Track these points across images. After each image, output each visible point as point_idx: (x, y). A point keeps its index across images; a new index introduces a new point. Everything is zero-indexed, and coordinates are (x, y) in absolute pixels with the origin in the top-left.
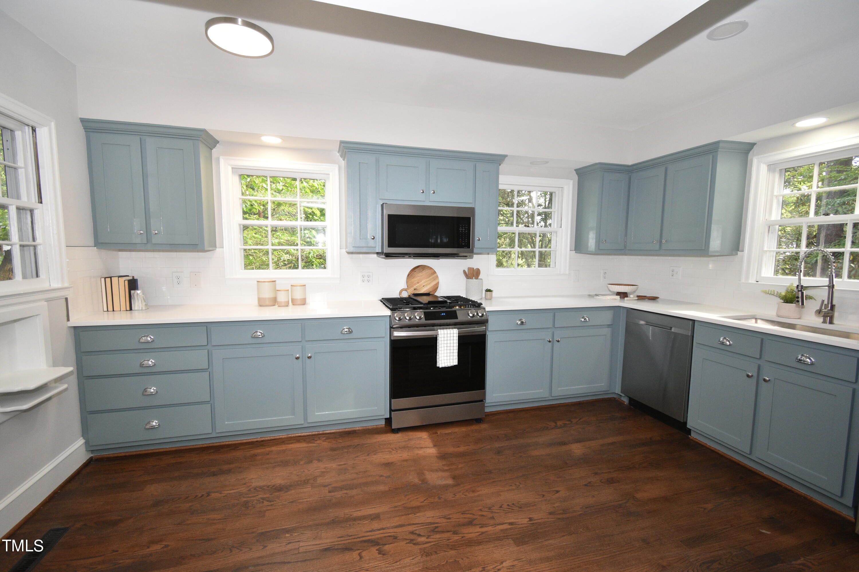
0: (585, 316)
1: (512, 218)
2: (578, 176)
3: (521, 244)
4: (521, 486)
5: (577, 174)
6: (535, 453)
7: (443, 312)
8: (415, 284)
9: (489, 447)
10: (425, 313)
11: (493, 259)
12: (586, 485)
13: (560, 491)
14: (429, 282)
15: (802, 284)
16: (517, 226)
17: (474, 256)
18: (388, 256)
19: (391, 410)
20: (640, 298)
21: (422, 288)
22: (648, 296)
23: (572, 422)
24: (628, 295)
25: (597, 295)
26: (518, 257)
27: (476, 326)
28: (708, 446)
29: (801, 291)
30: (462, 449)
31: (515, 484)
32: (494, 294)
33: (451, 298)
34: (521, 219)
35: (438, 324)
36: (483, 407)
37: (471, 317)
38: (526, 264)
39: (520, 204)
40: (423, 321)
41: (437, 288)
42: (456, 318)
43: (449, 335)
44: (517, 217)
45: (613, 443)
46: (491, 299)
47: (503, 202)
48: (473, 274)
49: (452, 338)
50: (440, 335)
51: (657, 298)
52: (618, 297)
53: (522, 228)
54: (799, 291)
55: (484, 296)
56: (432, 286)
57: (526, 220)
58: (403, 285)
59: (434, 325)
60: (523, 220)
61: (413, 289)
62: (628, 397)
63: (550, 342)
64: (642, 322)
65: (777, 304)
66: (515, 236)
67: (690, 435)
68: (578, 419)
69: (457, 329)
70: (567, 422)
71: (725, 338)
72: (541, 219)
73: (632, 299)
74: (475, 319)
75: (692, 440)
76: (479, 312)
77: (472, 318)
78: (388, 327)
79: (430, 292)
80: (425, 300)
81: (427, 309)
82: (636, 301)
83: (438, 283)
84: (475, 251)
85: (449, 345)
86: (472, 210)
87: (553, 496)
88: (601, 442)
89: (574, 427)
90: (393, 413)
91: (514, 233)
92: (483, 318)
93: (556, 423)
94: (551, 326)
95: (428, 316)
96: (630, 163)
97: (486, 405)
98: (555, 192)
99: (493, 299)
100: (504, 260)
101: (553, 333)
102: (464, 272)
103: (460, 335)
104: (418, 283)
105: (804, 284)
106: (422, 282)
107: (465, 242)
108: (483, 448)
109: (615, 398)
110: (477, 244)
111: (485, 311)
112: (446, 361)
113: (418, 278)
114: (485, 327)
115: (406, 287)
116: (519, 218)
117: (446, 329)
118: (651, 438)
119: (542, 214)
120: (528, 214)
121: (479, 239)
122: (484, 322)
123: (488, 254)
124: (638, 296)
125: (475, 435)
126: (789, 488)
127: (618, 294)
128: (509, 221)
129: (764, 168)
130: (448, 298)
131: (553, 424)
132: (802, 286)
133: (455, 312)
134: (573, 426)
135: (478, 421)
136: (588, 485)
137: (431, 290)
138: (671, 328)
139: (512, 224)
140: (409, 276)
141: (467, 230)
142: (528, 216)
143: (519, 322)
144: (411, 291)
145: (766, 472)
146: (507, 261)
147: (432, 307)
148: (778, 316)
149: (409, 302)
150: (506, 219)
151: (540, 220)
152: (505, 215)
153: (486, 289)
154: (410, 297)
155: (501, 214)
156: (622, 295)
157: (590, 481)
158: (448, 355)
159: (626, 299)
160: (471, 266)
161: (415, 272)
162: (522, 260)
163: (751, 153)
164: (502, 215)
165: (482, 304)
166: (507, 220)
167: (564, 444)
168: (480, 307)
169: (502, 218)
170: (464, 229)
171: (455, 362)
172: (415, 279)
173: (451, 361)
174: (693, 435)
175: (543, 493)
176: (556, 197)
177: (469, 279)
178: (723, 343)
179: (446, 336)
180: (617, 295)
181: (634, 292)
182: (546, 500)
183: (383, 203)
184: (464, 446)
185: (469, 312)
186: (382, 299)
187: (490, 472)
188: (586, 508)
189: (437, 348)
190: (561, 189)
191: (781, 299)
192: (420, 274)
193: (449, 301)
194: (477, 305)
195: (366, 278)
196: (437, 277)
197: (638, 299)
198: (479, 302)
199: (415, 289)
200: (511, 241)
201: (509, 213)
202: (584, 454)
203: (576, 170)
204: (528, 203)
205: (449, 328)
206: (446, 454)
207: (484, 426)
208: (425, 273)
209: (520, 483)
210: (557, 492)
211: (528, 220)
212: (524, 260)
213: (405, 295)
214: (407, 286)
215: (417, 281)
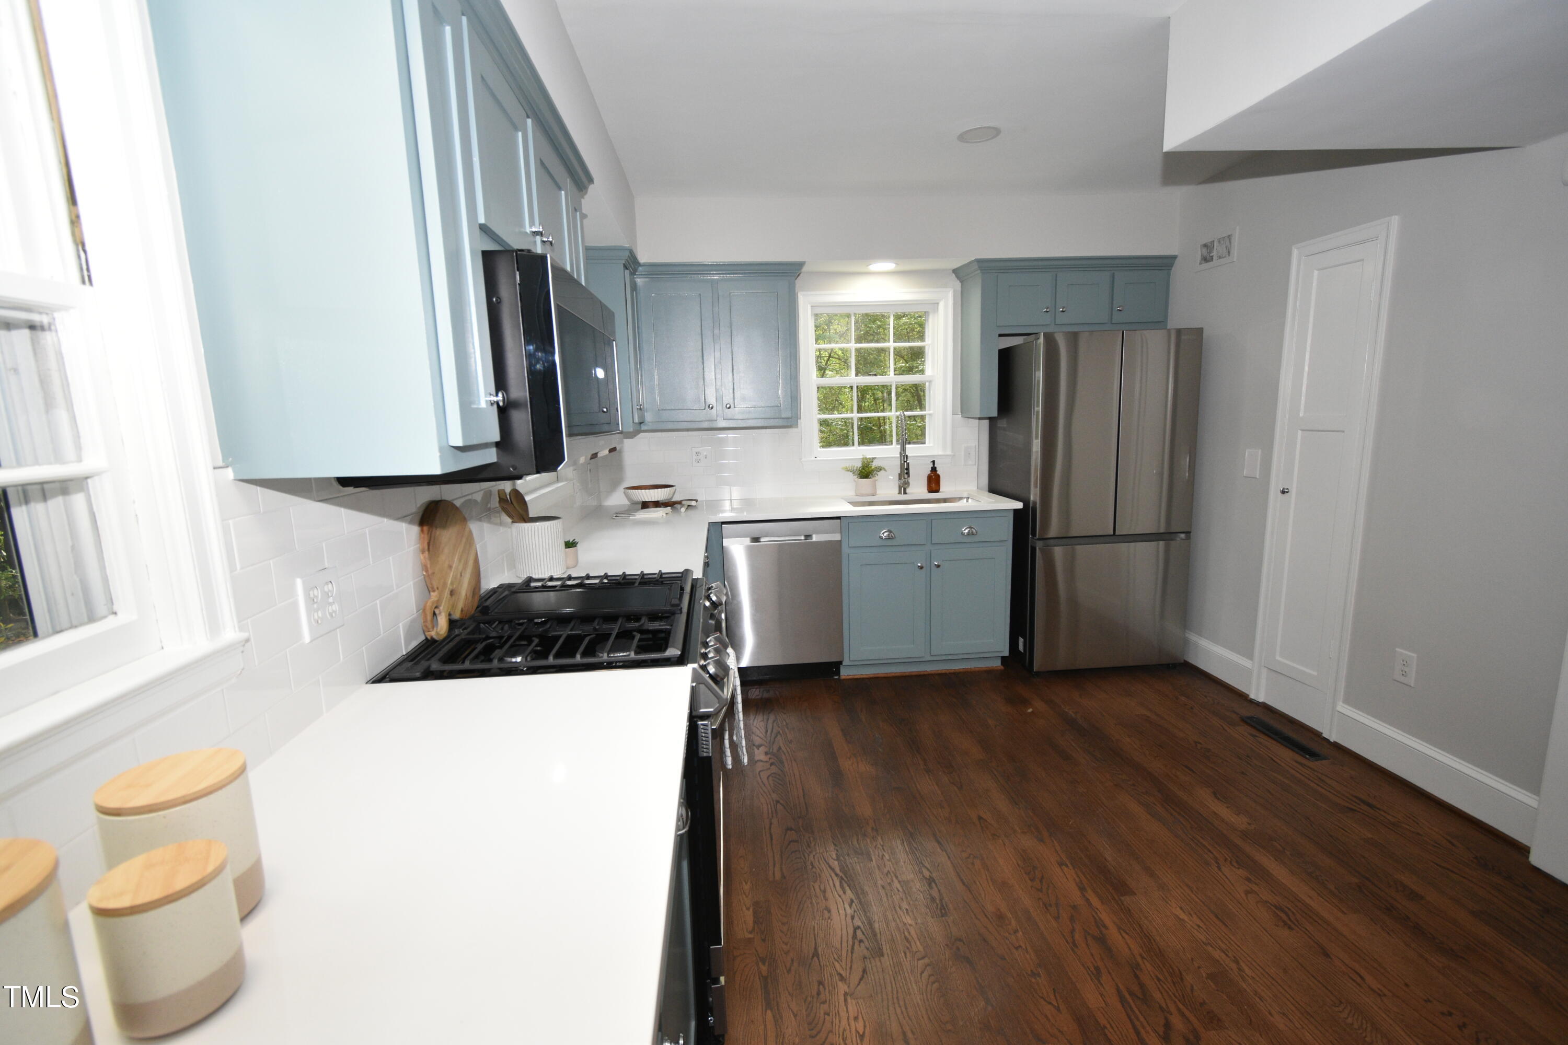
8: (447, 574)
41: (479, 569)
65: (861, 481)
83: (476, 552)
104: (451, 567)
129: (809, 309)
137: (473, 582)
140: (431, 547)
144: (446, 603)
172: (443, 556)
196: (470, 532)
199: (451, 594)
208: (452, 527)
214: (435, 590)
215: (447, 564)
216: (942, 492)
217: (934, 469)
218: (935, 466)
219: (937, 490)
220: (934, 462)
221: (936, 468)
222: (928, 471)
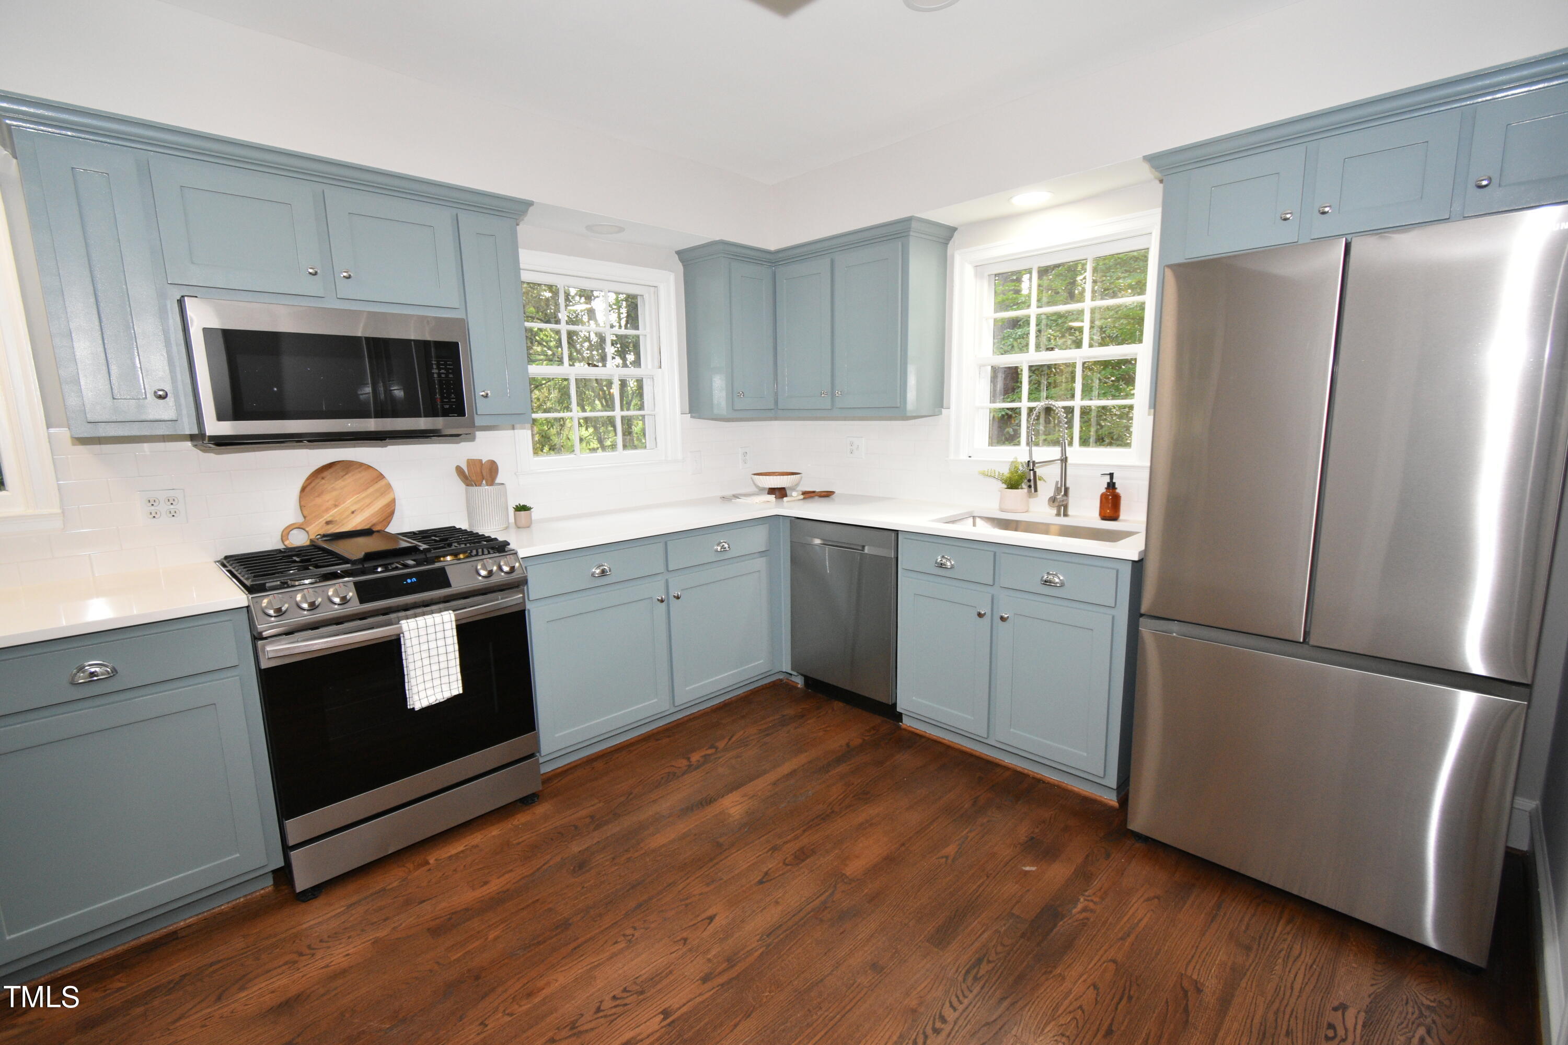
0: (722, 541)
1: (560, 349)
2: (684, 266)
3: (583, 400)
4: (637, 934)
5: (680, 260)
6: (659, 840)
7: (410, 575)
8: (327, 510)
9: (558, 859)
10: (357, 585)
11: (524, 437)
12: (761, 882)
13: (715, 916)
14: (367, 501)
15: (1033, 460)
16: (570, 365)
17: (479, 434)
18: (223, 443)
19: (287, 849)
20: (807, 496)
21: (348, 516)
22: (818, 490)
23: (717, 748)
24: (788, 492)
25: (736, 496)
26: (580, 425)
27: (499, 595)
28: (927, 735)
29: (1033, 470)
30: (495, 885)
31: (624, 935)
32: (535, 514)
33: (430, 537)
34: (578, 352)
35: (398, 606)
36: (538, 764)
37: (484, 577)
38: (595, 438)
39: (574, 320)
40: (355, 606)
41: (392, 513)
42: (448, 584)
43: (431, 630)
44: (569, 348)
45: (793, 773)
46: (528, 527)
47: (537, 316)
48: (482, 475)
49: (440, 635)
50: (407, 635)
51: (832, 493)
52: (772, 498)
53: (581, 370)
54: (1030, 470)
55: (512, 519)
56: (376, 509)
57: (586, 354)
58: (290, 513)
59: (386, 611)
60: (581, 354)
61: (322, 520)
62: (802, 675)
63: (662, 601)
64: (817, 541)
65: (999, 491)
66: (569, 384)
67: (902, 722)
68: (726, 740)
69: (451, 612)
70: (710, 752)
71: (943, 557)
72: (616, 351)
73: (795, 498)
74: (494, 580)
75: (905, 730)
76: (502, 563)
77: (486, 580)
78: (248, 637)
79: (374, 525)
80: (355, 549)
81: (363, 573)
82: (802, 502)
83: (394, 501)
84: (478, 421)
85: (434, 652)
86: (462, 325)
87: (704, 933)
88: (772, 777)
89: (721, 760)
90: (293, 854)
91: (566, 380)
92: (514, 576)
93: (689, 759)
94: (661, 569)
95: (365, 592)
96: (772, 248)
97: (541, 760)
98: (642, 296)
99: (534, 527)
100: (553, 431)
101: (667, 581)
102: (459, 470)
103: (459, 623)
104: (336, 506)
105: (1036, 459)
106: (349, 503)
107: (450, 401)
108: (545, 867)
109: (781, 680)
110: (482, 406)
111: (517, 559)
112: (430, 692)
113: (335, 493)
114: (521, 595)
115: (300, 519)
116: (573, 350)
117: (424, 614)
118: (848, 745)
119: (617, 344)
120: (590, 341)
121: (487, 394)
122: (518, 584)
123: (513, 428)
124: (804, 493)
125: (524, 838)
126: (1039, 776)
127: (772, 491)
128: (554, 354)
129: (969, 270)
130: (423, 535)
131: (683, 763)
132: (1034, 462)
133: (442, 571)
134: (719, 758)
135: (528, 801)
136: (764, 880)
137: (375, 520)
138: (863, 547)
139: (561, 362)
140: (307, 489)
141: (451, 373)
142: (591, 345)
143: (598, 571)
144: (317, 529)
145: (1008, 760)
146: (559, 434)
147: (380, 566)
148: (1002, 511)
149: (309, 560)
150: (548, 351)
151: (613, 354)
152: (544, 343)
153: (517, 506)
154: (314, 546)
155: (537, 341)
156: (777, 493)
157: (765, 870)
158: (436, 675)
159: (785, 499)
160: (476, 456)
161: (323, 478)
162: (587, 429)
163: (951, 243)
164: (540, 344)
165: (509, 544)
166: (550, 353)
167: (709, 801)
168: (504, 551)
169: (539, 349)
170: (443, 371)
171: (455, 688)
172: (327, 497)
173: (446, 687)
174: (907, 722)
175: (685, 935)
176: (644, 305)
177: (472, 486)
178: (941, 566)
179: (423, 632)
180: (769, 493)
181: (797, 485)
182: (690, 950)
183: (183, 297)
184: (498, 878)
185: (479, 567)
186: (226, 558)
187: (565, 925)
188: (768, 936)
189: (403, 665)
190: (652, 289)
191: (1003, 483)
192: (340, 483)
193: (423, 547)
194: (500, 548)
195: (163, 507)
196: (389, 487)
197: (804, 499)
198: (501, 539)
199: (328, 523)
200: (562, 395)
201: (552, 339)
202: (747, 812)
203: (679, 253)
204: (588, 322)
205: (432, 612)
206: (453, 913)
207: (541, 809)
208: (349, 481)
209: (635, 928)
210: (711, 919)
211: (591, 353)
212: (591, 430)
213: (299, 539)
214: (305, 517)
215: (331, 502)
216: (1125, 521)
217: (1111, 486)
218: (1114, 481)
219: (1114, 517)
220: (1111, 475)
221: (1114, 484)
222: (1102, 488)
